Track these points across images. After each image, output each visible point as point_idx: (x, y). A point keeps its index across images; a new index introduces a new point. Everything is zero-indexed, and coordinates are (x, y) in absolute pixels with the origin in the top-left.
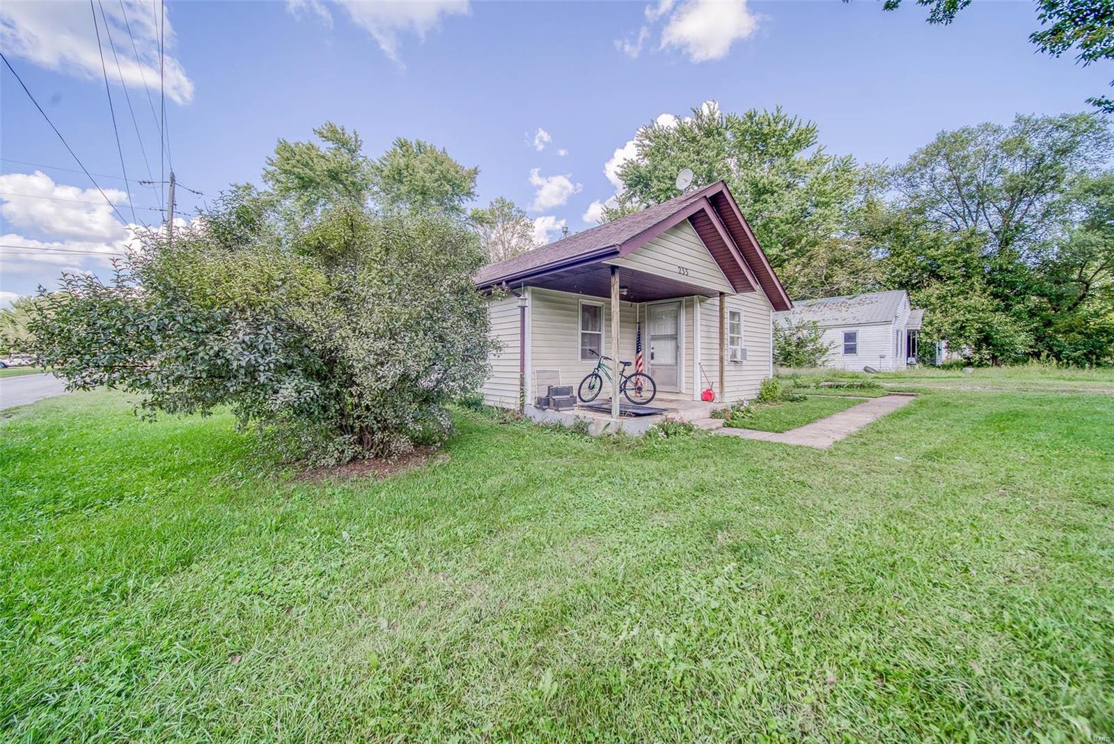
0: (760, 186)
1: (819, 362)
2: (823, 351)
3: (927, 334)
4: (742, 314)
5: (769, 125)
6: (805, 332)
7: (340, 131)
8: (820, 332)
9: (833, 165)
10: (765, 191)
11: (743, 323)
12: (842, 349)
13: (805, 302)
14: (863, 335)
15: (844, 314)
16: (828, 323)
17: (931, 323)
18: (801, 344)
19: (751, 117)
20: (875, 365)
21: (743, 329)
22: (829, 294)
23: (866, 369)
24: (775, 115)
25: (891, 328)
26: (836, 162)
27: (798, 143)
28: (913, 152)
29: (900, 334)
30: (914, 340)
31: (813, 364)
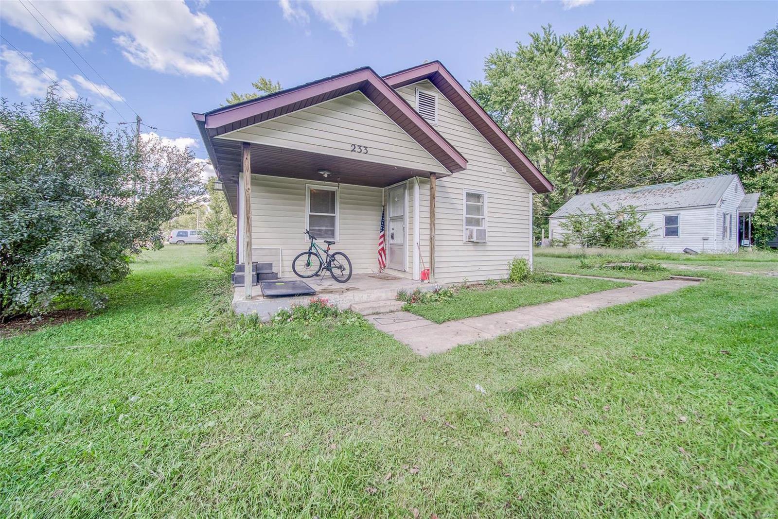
0: (585, 89)
1: (639, 243)
2: (643, 234)
3: (762, 217)
4: (486, 196)
5: (599, 37)
6: (625, 216)
7: (268, 83)
8: (639, 216)
9: (666, 66)
10: (592, 93)
11: (486, 205)
12: (662, 232)
13: (630, 190)
14: (685, 218)
15: (667, 199)
16: (649, 208)
17: (767, 206)
18: (621, 227)
19: (582, 33)
20: (697, 246)
21: (486, 209)
22: (654, 181)
23: (686, 251)
24: (607, 29)
25: (715, 210)
26: (669, 63)
27: (629, 51)
28: (754, 42)
29: (728, 217)
30: (747, 223)
31: (633, 245)
